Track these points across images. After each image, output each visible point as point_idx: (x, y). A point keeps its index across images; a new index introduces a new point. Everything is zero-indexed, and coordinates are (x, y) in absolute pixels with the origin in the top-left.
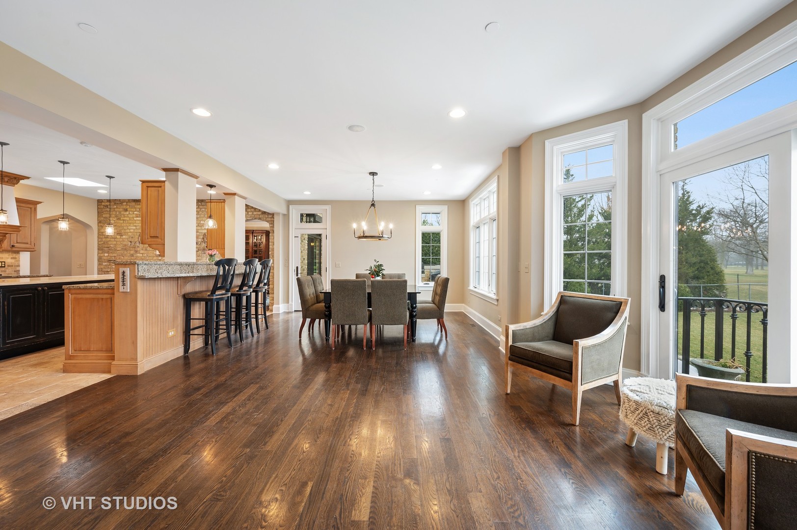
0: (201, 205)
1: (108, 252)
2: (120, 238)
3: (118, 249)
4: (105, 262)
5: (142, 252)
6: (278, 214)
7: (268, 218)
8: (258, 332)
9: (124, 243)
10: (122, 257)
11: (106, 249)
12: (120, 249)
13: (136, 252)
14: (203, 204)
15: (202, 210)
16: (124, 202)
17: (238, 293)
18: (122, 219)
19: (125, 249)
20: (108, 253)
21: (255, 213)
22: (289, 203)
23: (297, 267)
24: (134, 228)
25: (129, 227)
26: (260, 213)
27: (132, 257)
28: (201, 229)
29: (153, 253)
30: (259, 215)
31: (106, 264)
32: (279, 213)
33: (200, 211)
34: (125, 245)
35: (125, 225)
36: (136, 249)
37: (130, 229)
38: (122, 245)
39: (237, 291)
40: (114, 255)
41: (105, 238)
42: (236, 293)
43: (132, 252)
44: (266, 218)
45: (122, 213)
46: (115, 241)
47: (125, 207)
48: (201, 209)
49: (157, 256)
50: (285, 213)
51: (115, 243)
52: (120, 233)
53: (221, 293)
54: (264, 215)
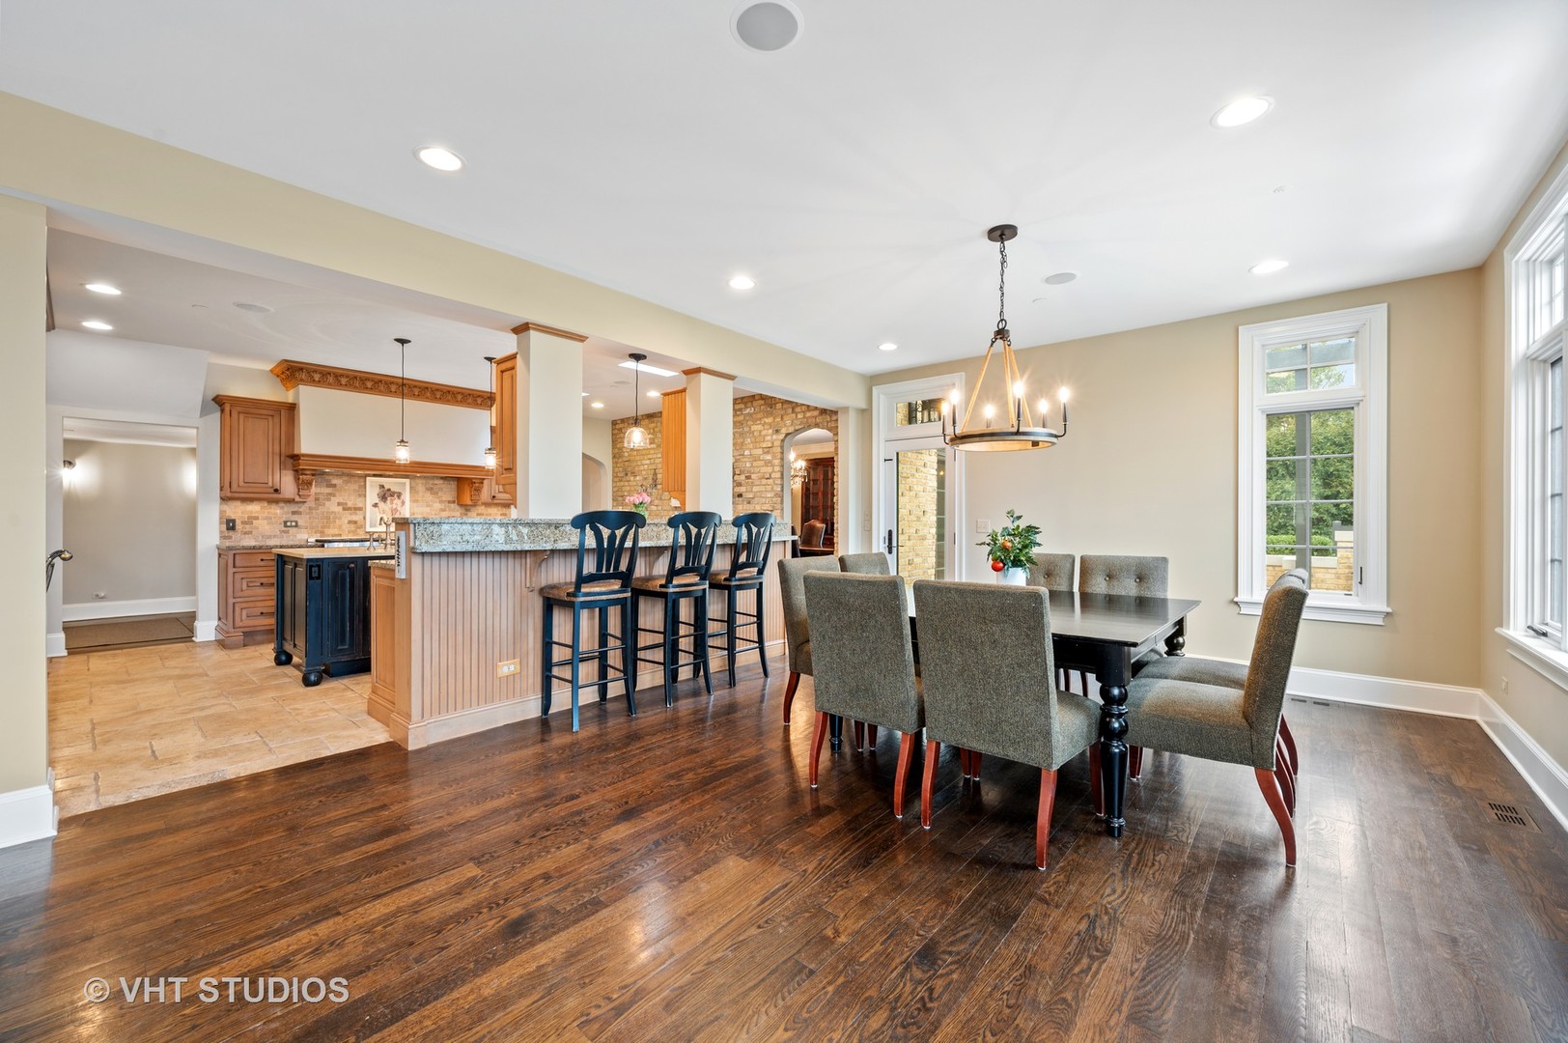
6: (846, 409)
7: (831, 421)
8: (730, 684)
17: (663, 590)
21: (808, 414)
22: (873, 380)
23: (890, 532)
26: (816, 413)
30: (816, 417)
32: (848, 408)
39: (661, 586)
42: (659, 589)
44: (828, 422)
50: (863, 405)
53: (603, 589)
54: (824, 416)
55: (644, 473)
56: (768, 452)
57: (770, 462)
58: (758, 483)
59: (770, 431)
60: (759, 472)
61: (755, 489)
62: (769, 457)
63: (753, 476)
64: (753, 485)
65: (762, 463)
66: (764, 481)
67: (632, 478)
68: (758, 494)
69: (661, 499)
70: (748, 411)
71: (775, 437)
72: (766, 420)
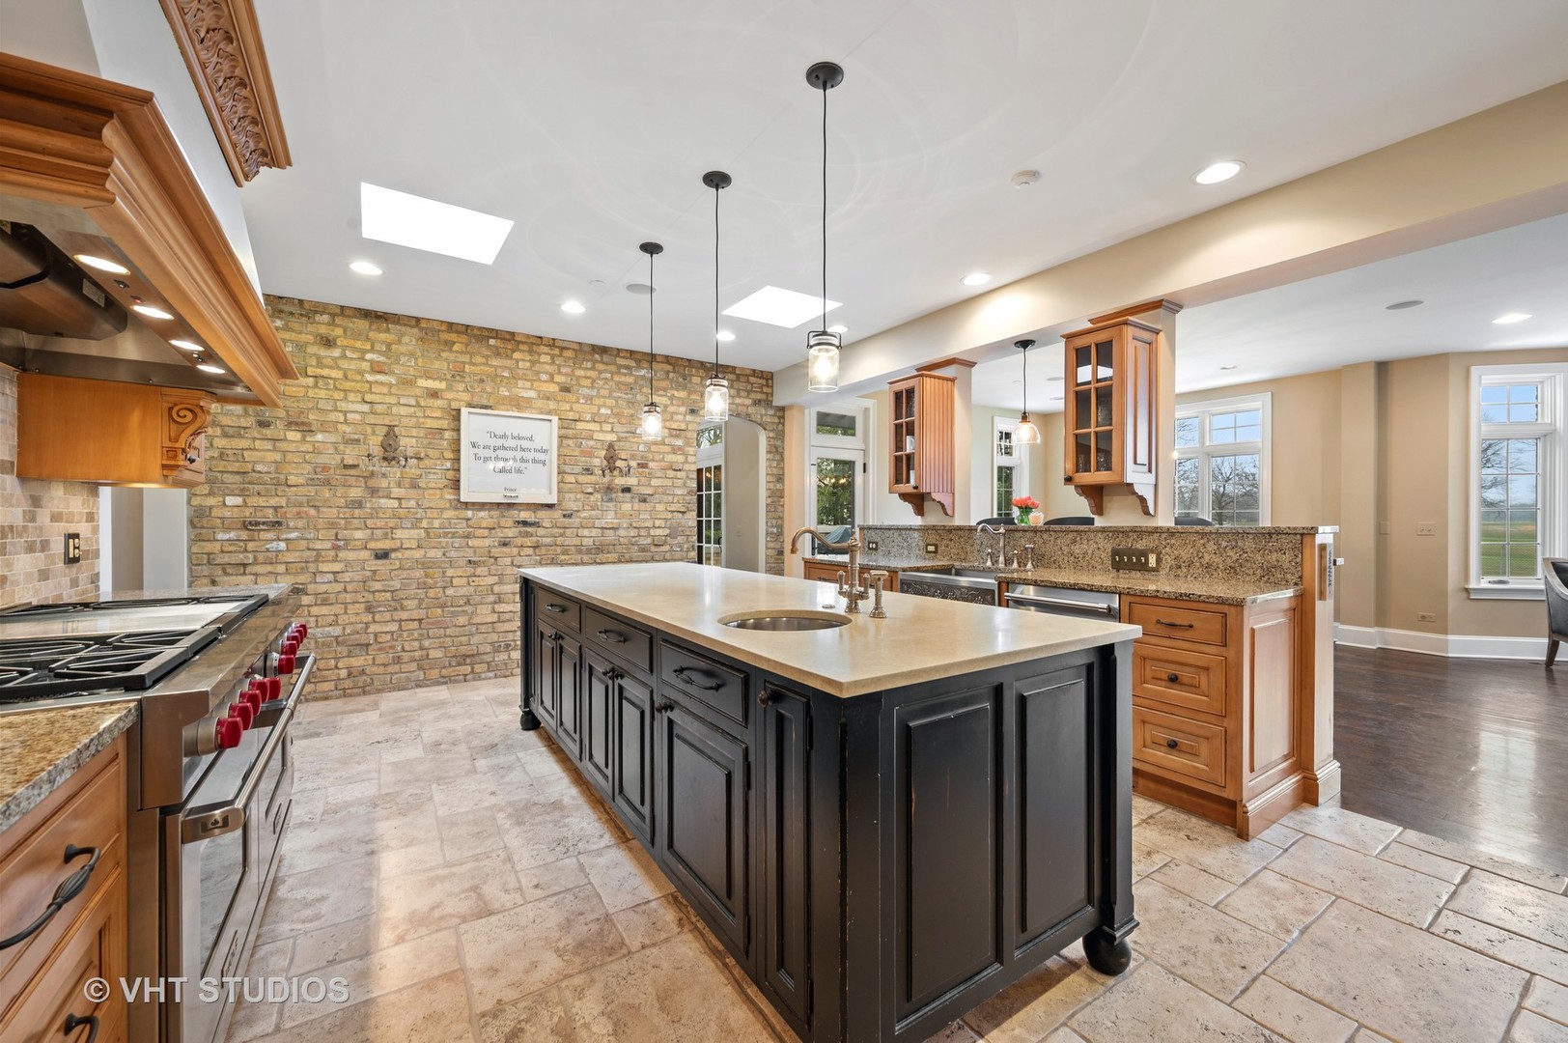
0: (602, 362)
1: (243, 490)
2: (303, 440)
3: (292, 480)
4: (228, 529)
5: (396, 492)
9: (322, 459)
10: (312, 512)
11: (228, 478)
12: (301, 480)
13: (374, 492)
14: (606, 358)
15: (603, 375)
16: (322, 313)
18: (310, 371)
19: (327, 483)
20: (243, 493)
24: (366, 408)
25: (342, 405)
27: (357, 512)
28: (601, 431)
29: (442, 498)
31: (232, 535)
33: (599, 378)
34: (325, 468)
35: (322, 394)
36: (372, 483)
37: (345, 413)
38: (309, 468)
40: (273, 502)
41: (225, 435)
43: (356, 493)
45: (312, 350)
46: (275, 450)
47: (323, 330)
48: (600, 372)
49: (456, 509)
51: (278, 457)
52: (303, 424)
54: (757, 408)
55: (344, 428)
56: (677, 436)
57: (680, 448)
58: (660, 474)
59: (682, 409)
60: (663, 460)
61: (654, 482)
62: (679, 442)
63: (651, 465)
64: (651, 476)
65: (668, 449)
66: (671, 473)
67: (292, 435)
68: (660, 490)
69: (414, 486)
70: (642, 372)
71: (689, 418)
72: (676, 394)
